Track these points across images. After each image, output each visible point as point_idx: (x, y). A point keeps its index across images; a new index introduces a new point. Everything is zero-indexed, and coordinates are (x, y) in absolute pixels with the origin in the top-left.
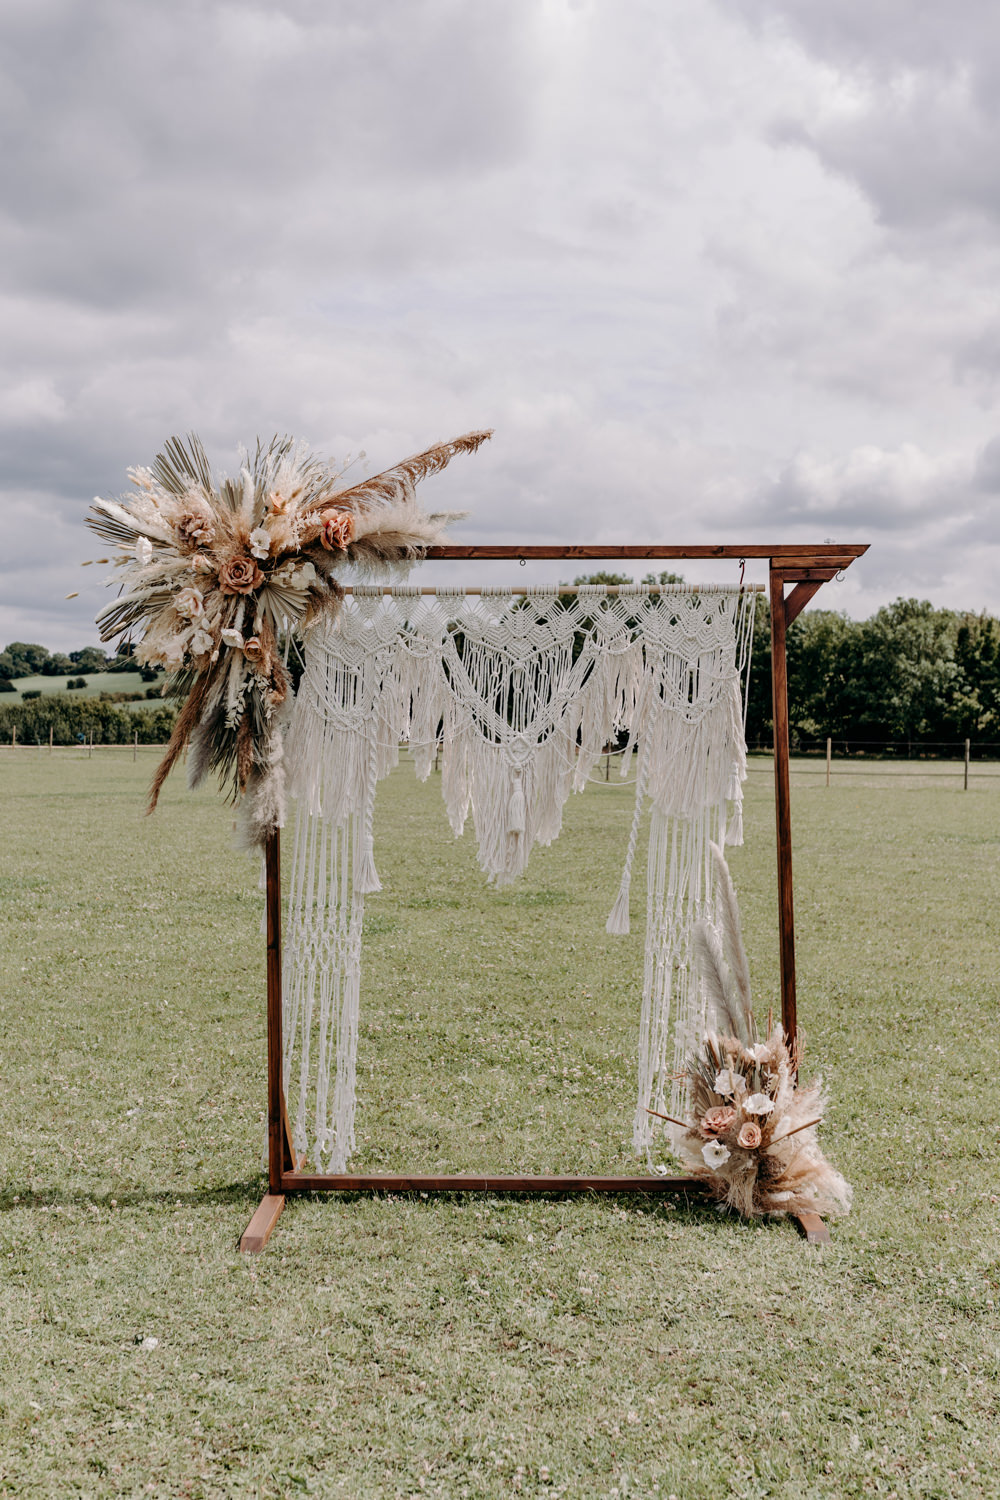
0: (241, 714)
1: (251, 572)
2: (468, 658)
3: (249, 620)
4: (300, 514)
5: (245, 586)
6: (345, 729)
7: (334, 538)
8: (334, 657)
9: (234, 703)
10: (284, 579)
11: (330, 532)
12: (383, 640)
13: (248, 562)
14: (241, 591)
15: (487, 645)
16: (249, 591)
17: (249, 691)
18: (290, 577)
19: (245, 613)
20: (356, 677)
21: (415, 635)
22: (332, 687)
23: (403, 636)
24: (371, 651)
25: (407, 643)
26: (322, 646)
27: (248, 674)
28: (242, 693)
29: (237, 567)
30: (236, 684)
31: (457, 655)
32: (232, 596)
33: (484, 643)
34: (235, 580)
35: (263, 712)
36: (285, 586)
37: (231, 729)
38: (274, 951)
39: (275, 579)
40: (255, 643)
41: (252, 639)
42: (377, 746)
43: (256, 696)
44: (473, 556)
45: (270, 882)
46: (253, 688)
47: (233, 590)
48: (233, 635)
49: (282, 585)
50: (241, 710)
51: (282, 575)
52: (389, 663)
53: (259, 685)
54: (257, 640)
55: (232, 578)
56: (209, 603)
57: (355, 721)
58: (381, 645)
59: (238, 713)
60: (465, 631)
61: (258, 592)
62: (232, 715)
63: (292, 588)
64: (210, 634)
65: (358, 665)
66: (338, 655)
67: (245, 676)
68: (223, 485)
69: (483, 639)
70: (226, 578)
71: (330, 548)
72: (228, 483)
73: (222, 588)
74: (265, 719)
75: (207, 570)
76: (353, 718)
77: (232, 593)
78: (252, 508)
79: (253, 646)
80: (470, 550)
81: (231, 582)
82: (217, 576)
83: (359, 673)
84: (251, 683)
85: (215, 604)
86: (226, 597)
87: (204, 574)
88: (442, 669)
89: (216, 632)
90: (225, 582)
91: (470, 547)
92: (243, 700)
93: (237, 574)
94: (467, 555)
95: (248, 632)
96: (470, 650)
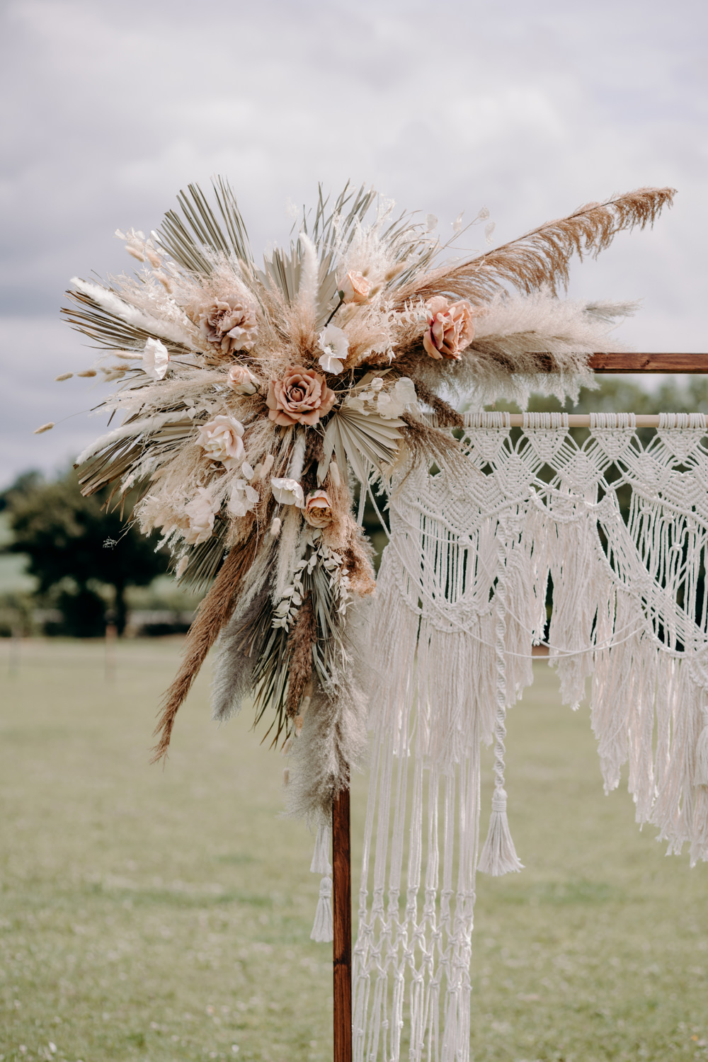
0: (298, 607)
1: (317, 392)
2: (637, 522)
3: (311, 465)
4: (391, 304)
5: (306, 413)
6: (450, 629)
7: (445, 342)
8: (433, 521)
9: (287, 590)
10: (366, 402)
11: (438, 331)
12: (508, 494)
13: (312, 376)
14: (303, 420)
15: (666, 502)
16: (314, 421)
17: (310, 572)
18: (375, 399)
19: (306, 454)
20: (466, 551)
21: (558, 487)
22: (429, 564)
23: (538, 489)
24: (490, 512)
25: (544, 500)
26: (416, 504)
27: (308, 547)
28: (299, 576)
29: (295, 384)
30: (290, 561)
31: (620, 518)
32: (287, 428)
33: (661, 500)
34: (294, 404)
35: (333, 605)
36: (367, 413)
37: (281, 629)
38: (344, 966)
39: (350, 402)
40: (321, 499)
41: (318, 493)
42: (506, 656)
43: (320, 580)
44: (648, 367)
45: (338, 863)
46: (315, 567)
47: (290, 418)
48: (289, 487)
49: (362, 411)
50: (298, 602)
51: (363, 397)
52: (516, 529)
53: (327, 564)
54: (324, 494)
55: (288, 401)
56: (252, 439)
57: (464, 617)
58: (506, 503)
59: (293, 605)
60: (633, 482)
61: (325, 420)
62: (284, 608)
63: (378, 415)
64: (255, 486)
65: (470, 532)
66: (441, 518)
67: (303, 550)
68: (270, 259)
69: (660, 495)
70: (277, 399)
71: (438, 355)
72: (277, 256)
73: (272, 415)
74: (335, 616)
75: (251, 389)
76: (462, 613)
77: (288, 423)
78: (315, 293)
79: (320, 505)
80: (644, 359)
81: (288, 407)
82: (264, 398)
83: (472, 545)
84: (313, 560)
85: (263, 437)
86: (278, 429)
87: (246, 394)
88: (598, 538)
89: (264, 482)
90: (279, 407)
91: (643, 354)
92: (301, 586)
93: (297, 395)
94: (639, 367)
95: (310, 482)
96: (639, 510)
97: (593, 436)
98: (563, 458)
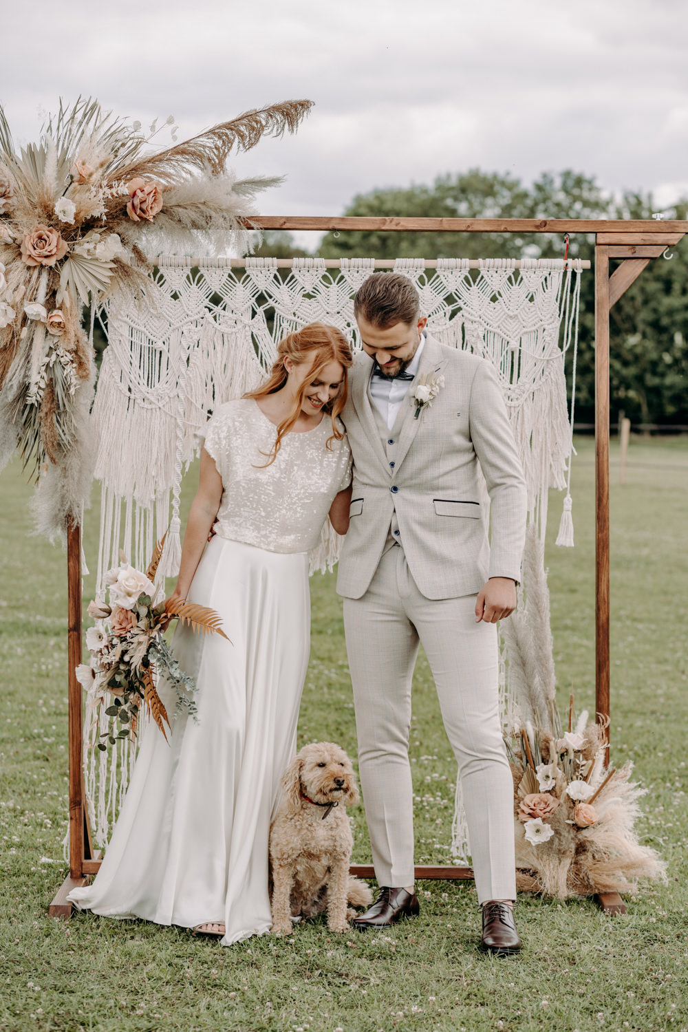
0: (43, 390)
1: (54, 243)
2: (279, 334)
3: (52, 293)
4: (105, 183)
5: (47, 257)
6: (150, 407)
7: (141, 209)
8: (138, 331)
9: (37, 378)
10: (89, 251)
11: (137, 202)
12: (190, 313)
13: (50, 231)
14: (45, 261)
15: (299, 320)
16: (52, 262)
17: (51, 365)
18: (95, 248)
19: (48, 285)
20: (161, 352)
21: (224, 309)
22: (136, 362)
23: (210, 310)
24: (177, 325)
25: (215, 318)
26: (126, 319)
27: (51, 348)
28: (44, 368)
29: (40, 238)
30: (39, 358)
31: (267, 331)
32: (35, 267)
33: (296, 319)
34: (38, 250)
35: (66, 388)
36: (90, 257)
37: (32, 405)
38: (75, 633)
39: (78, 250)
40: (58, 316)
41: (55, 312)
42: (184, 424)
43: (58, 370)
44: (284, 227)
45: (71, 563)
46: (55, 362)
47: (36, 261)
48: (36, 309)
49: (85, 255)
50: (43, 386)
51: (87, 246)
52: (196, 338)
53: (62, 360)
54: (60, 313)
55: (35, 249)
56: (11, 276)
57: (160, 398)
58: (188, 319)
59: (40, 388)
60: (276, 305)
61: (61, 262)
62: (33, 389)
63: (97, 259)
64: (13, 307)
65: (163, 339)
66: (143, 329)
67: (47, 350)
68: (26, 149)
69: (294, 314)
70: (27, 248)
71: (137, 219)
72: (30, 147)
73: (24, 258)
74: (67, 395)
75: (10, 241)
76: (158, 395)
77: (35, 264)
78: (55, 174)
79: (57, 320)
80: (282, 221)
81: (34, 253)
82: (19, 246)
83: (165, 348)
84: (54, 357)
85: (18, 274)
86: (29, 268)
87: (6, 244)
88: (252, 345)
89: (19, 305)
90: (28, 253)
91: (282, 217)
92: (44, 374)
93: (41, 245)
94: (278, 227)
95: (51, 304)
96: (280, 326)
97: (248, 273)
98: (228, 288)
